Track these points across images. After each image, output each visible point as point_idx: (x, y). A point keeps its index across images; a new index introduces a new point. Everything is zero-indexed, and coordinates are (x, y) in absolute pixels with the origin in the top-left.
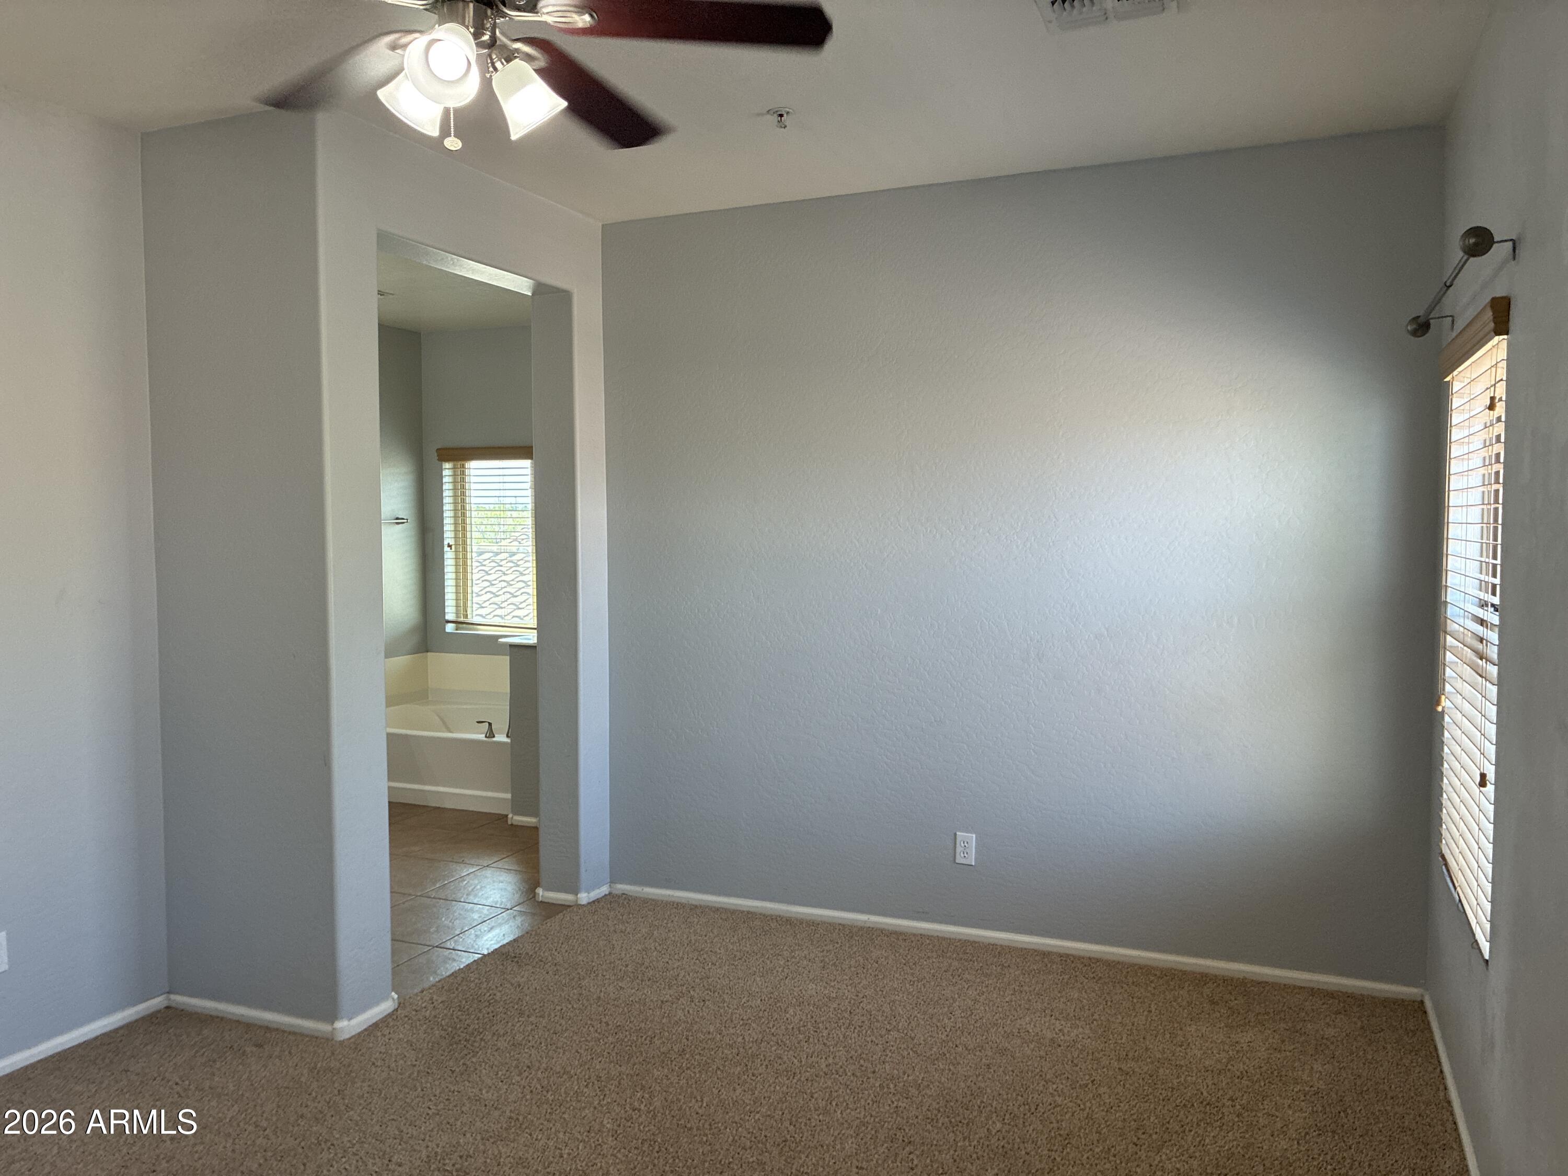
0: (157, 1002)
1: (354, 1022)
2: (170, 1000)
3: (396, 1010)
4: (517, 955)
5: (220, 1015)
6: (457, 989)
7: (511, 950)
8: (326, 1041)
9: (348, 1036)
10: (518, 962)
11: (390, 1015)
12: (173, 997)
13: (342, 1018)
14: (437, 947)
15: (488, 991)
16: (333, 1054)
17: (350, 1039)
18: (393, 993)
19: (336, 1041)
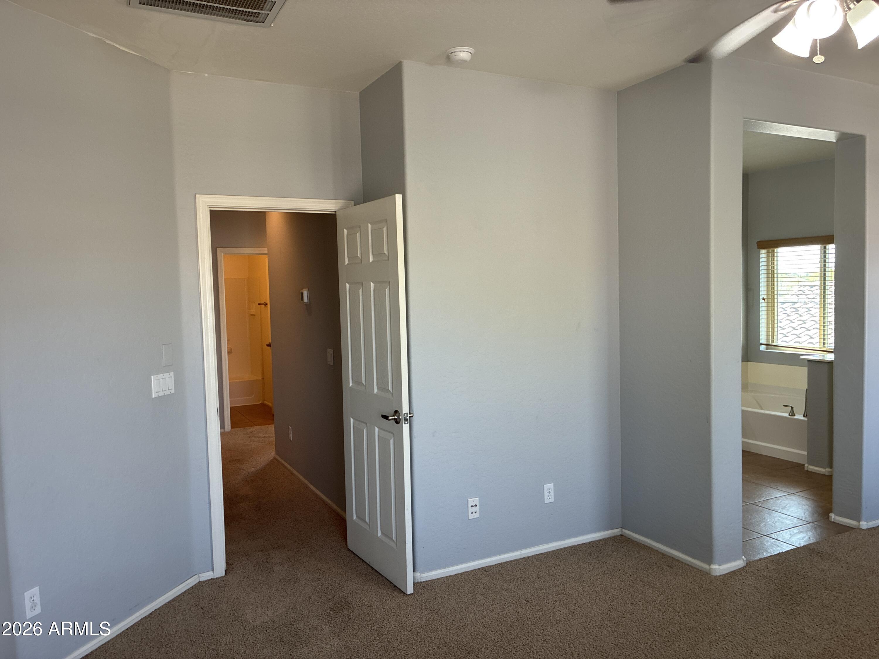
0: (616, 531)
1: (722, 567)
2: (622, 531)
3: (746, 567)
4: (820, 552)
5: (649, 546)
6: (782, 564)
7: (816, 548)
8: (707, 574)
9: (718, 574)
10: (821, 556)
11: (742, 569)
12: (624, 530)
13: (715, 564)
14: (766, 536)
15: (803, 569)
16: (711, 582)
17: (720, 576)
18: (743, 557)
19: (712, 575)
